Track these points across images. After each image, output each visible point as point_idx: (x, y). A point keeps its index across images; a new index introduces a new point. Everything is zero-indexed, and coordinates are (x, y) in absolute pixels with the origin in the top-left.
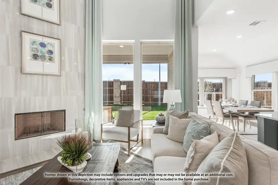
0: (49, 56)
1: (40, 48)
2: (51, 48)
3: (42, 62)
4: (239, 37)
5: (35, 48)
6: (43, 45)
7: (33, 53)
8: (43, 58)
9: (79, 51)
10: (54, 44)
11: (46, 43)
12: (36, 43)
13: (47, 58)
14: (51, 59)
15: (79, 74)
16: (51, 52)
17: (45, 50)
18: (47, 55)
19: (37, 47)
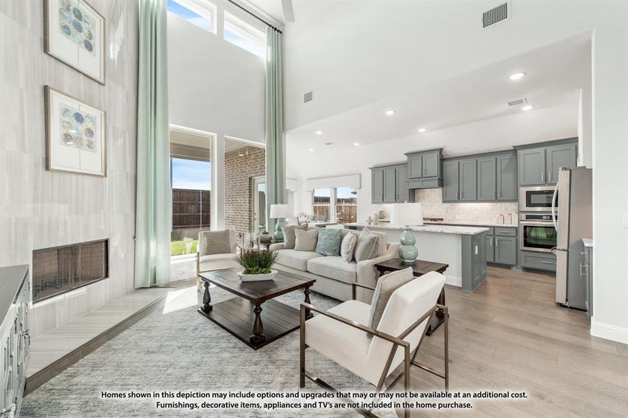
0: (88, 140)
1: (74, 122)
2: (90, 126)
3: (78, 150)
4: (312, 150)
5: (67, 123)
6: (79, 118)
7: (65, 132)
8: (78, 141)
9: (127, 134)
10: (96, 118)
11: (84, 116)
12: (69, 114)
13: (85, 143)
14: (90, 146)
15: (127, 173)
16: (90, 132)
17: (81, 128)
18: (85, 138)
19: (70, 121)
